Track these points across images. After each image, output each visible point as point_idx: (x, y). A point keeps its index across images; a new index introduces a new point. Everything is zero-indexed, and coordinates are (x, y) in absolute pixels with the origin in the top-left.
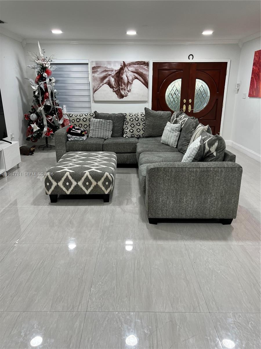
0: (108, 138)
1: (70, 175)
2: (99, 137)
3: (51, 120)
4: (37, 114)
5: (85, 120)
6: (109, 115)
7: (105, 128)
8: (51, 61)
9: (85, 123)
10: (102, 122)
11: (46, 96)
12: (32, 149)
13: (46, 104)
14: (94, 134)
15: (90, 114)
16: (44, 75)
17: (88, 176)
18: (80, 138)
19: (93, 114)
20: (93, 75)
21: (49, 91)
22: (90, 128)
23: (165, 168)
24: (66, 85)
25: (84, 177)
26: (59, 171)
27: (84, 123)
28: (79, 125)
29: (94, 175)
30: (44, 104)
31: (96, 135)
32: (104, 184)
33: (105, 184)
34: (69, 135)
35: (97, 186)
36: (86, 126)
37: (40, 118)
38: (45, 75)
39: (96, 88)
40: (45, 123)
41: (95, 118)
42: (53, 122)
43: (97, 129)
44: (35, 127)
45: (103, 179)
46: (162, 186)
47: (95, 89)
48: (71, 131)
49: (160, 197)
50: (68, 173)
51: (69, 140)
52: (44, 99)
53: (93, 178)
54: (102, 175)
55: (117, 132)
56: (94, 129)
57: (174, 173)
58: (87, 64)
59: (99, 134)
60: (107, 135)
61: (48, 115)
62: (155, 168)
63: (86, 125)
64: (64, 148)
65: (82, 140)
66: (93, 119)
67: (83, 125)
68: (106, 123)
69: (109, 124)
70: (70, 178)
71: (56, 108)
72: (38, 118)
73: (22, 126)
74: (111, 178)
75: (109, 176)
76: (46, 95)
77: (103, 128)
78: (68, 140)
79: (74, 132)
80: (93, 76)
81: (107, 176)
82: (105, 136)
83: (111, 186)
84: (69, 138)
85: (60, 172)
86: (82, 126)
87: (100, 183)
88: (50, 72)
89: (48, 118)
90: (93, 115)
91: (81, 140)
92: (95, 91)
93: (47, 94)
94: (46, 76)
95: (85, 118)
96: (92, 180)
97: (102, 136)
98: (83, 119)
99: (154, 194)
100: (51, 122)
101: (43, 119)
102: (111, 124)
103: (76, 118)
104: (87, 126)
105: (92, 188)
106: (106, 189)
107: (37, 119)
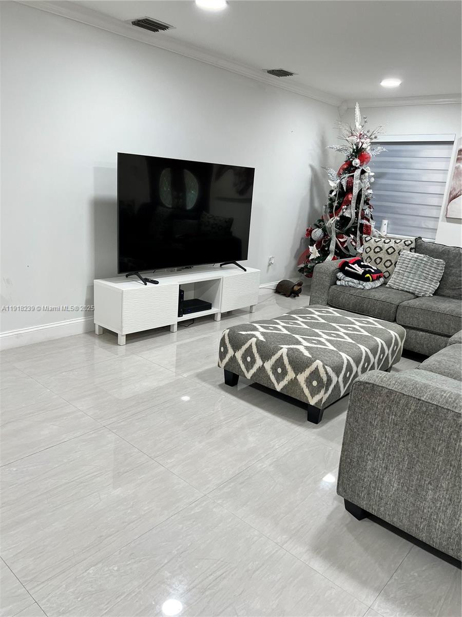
0: (423, 296)
1: (256, 344)
2: (405, 289)
3: (343, 243)
4: (324, 230)
5: (390, 251)
6: (443, 249)
7: (424, 275)
8: (376, 137)
9: (388, 257)
10: (421, 260)
11: (348, 199)
12: (296, 288)
13: (344, 214)
14: (397, 281)
15: (404, 242)
16: (353, 163)
17: (283, 355)
18: (360, 284)
19: (412, 243)
20: (458, 164)
21: (356, 191)
22: (395, 267)
23: (391, 392)
24: (404, 183)
25: (276, 355)
26: (243, 333)
27: (386, 257)
28: (376, 259)
29: (293, 358)
30: (341, 214)
31: (401, 285)
32: (309, 383)
33: (311, 383)
34: (340, 275)
35: (294, 382)
36: (388, 264)
37: (327, 238)
38: (356, 162)
39: (457, 192)
40: (332, 247)
41: (413, 250)
42: (346, 248)
43: (406, 273)
44: (314, 252)
45: (307, 372)
46: (377, 432)
47: (454, 193)
48: (347, 268)
49: (369, 458)
50: (254, 340)
51: (338, 283)
52: (343, 204)
53: (290, 362)
54: (306, 363)
55: (454, 287)
56: (400, 271)
57: (411, 414)
58: (452, 143)
59: (407, 284)
60: (425, 289)
61: (343, 234)
62: (367, 383)
63: (390, 261)
64: (325, 297)
65: (363, 287)
66: (406, 253)
67: (384, 260)
68: (429, 264)
69: (437, 268)
70: (255, 350)
71: (362, 225)
72: (324, 236)
73: (298, 246)
74: (325, 375)
75: (322, 371)
76: (348, 197)
77: (419, 273)
78: (335, 284)
79: (350, 269)
80: (457, 168)
81: (317, 369)
82: (418, 290)
83: (323, 391)
84: (340, 280)
85: (244, 335)
86: (381, 262)
87: (302, 378)
88: (366, 158)
89: (340, 239)
90: (410, 244)
91: (360, 289)
92: (453, 198)
93: (350, 196)
94: (357, 164)
95: (392, 247)
96: (289, 368)
97: (411, 288)
98: (388, 249)
99: (357, 444)
100: (342, 246)
101: (330, 240)
102: (439, 268)
103: (375, 245)
104: (392, 264)
105: (287, 382)
106: (313, 396)
107: (322, 239)
